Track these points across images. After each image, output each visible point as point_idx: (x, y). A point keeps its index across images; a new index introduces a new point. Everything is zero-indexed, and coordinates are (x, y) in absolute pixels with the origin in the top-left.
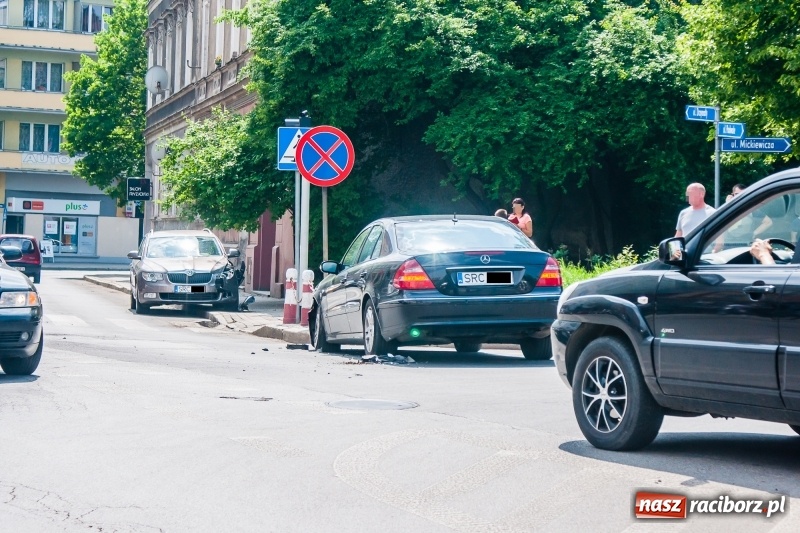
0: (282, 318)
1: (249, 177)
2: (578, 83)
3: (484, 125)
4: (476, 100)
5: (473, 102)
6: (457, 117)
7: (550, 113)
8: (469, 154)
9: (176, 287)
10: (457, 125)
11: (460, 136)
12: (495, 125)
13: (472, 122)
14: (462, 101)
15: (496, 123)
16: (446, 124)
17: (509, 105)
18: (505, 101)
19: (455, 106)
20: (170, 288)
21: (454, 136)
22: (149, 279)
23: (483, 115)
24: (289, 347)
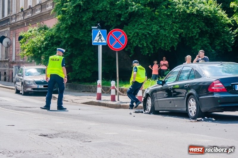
0: (96, 97)
1: (53, 47)
2: (171, 14)
3: (141, 29)
4: (137, 20)
5: (136, 21)
6: (131, 26)
7: (163, 25)
8: (136, 39)
9: (38, 86)
10: (131, 29)
11: (133, 33)
12: (144, 29)
13: (136, 28)
14: (132, 21)
15: (145, 29)
16: (127, 29)
17: (148, 22)
18: (147, 20)
19: (129, 23)
20: (36, 86)
21: (130, 33)
22: (28, 83)
23: (140, 26)
24: (136, 112)
